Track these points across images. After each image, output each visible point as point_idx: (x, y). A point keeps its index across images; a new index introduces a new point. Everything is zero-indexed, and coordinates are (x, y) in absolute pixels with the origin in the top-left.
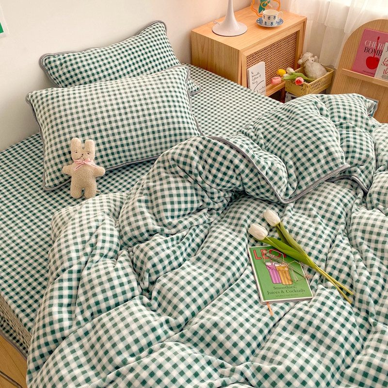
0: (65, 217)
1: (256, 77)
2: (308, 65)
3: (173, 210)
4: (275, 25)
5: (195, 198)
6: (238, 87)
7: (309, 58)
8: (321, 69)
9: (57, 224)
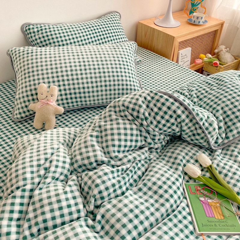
0: (26, 143)
1: (184, 57)
2: (222, 54)
3: (120, 146)
4: (201, 23)
5: (139, 138)
6: (171, 63)
7: (223, 49)
8: (231, 57)
9: (18, 148)
